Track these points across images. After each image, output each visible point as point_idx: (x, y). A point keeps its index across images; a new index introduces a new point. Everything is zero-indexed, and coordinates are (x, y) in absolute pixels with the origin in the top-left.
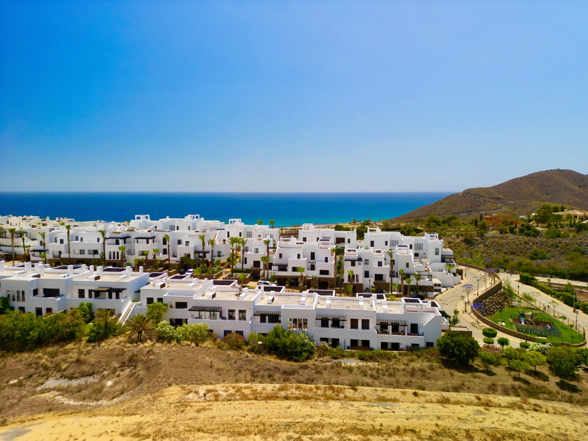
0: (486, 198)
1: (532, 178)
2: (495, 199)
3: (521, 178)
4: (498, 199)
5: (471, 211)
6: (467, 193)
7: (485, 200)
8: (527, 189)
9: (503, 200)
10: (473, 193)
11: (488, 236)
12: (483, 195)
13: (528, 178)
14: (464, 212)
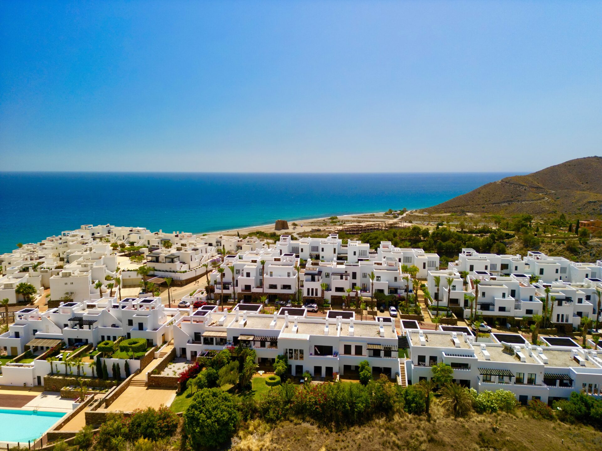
0: (526, 187)
1: (570, 166)
2: (535, 188)
3: (558, 165)
4: (538, 188)
5: (511, 201)
6: (506, 182)
7: (525, 190)
8: (566, 178)
9: (543, 190)
10: (512, 182)
11: (592, 244)
12: (523, 184)
13: (565, 165)
14: (504, 202)
